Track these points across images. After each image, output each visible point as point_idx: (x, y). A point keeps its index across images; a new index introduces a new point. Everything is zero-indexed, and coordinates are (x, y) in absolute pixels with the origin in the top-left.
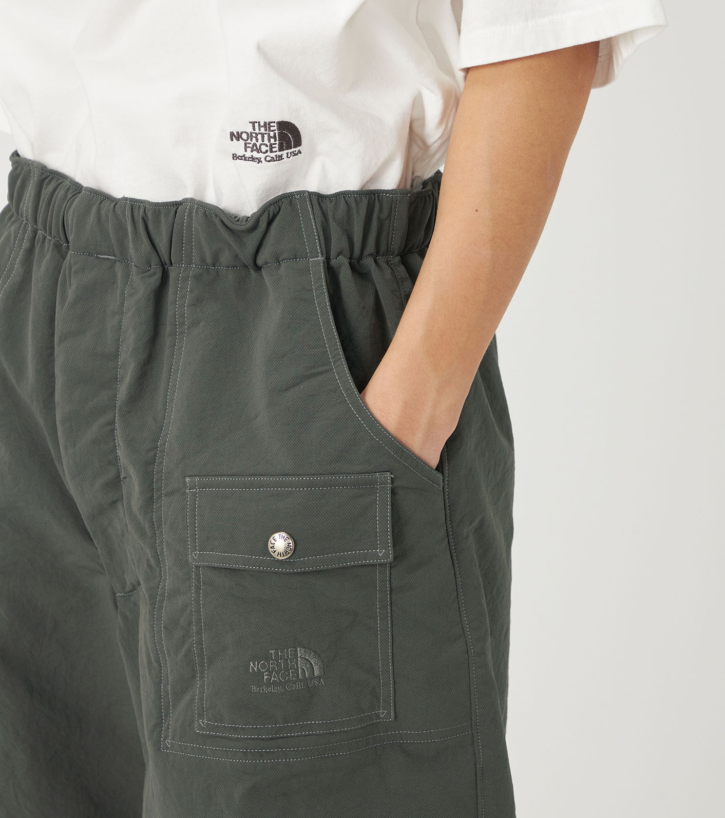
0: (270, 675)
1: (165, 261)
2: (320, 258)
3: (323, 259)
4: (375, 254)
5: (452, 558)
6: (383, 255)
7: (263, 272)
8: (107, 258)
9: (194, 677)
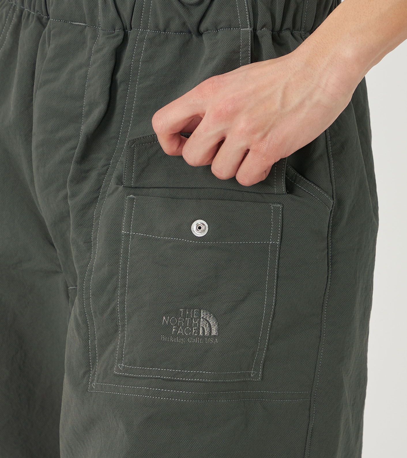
0: (177, 329)
1: (126, 26)
2: (249, 29)
3: (251, 29)
4: (291, 28)
5: (328, 265)
6: (298, 30)
7: (204, 37)
8: (78, 25)
9: (116, 331)
